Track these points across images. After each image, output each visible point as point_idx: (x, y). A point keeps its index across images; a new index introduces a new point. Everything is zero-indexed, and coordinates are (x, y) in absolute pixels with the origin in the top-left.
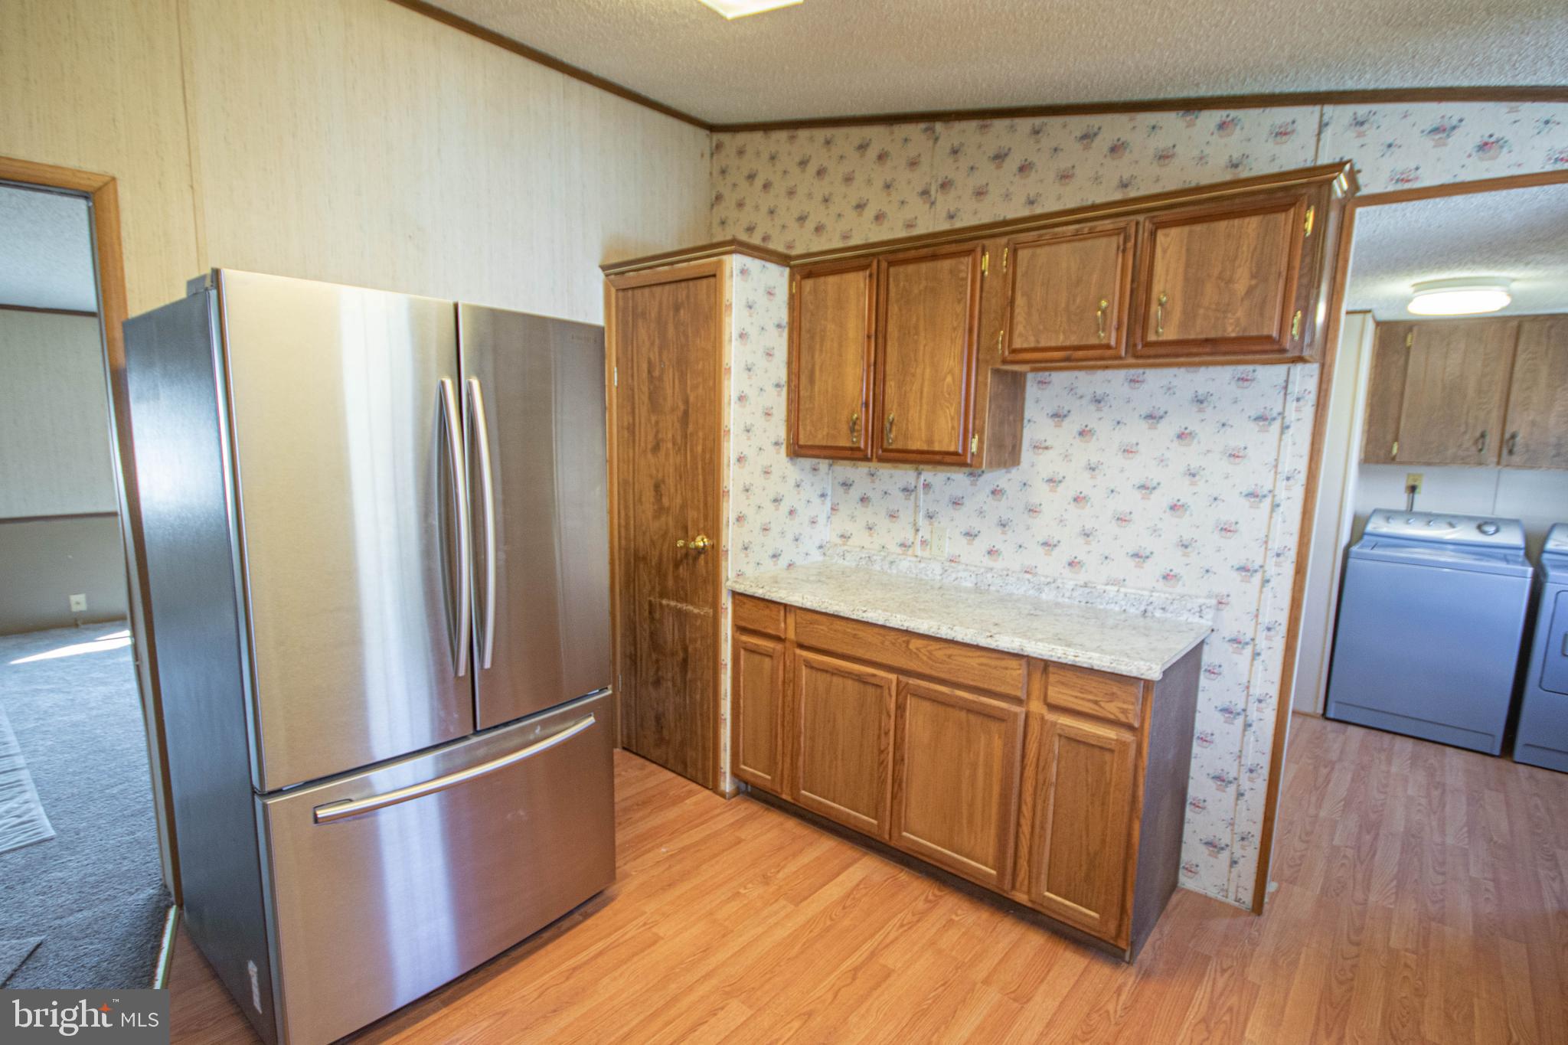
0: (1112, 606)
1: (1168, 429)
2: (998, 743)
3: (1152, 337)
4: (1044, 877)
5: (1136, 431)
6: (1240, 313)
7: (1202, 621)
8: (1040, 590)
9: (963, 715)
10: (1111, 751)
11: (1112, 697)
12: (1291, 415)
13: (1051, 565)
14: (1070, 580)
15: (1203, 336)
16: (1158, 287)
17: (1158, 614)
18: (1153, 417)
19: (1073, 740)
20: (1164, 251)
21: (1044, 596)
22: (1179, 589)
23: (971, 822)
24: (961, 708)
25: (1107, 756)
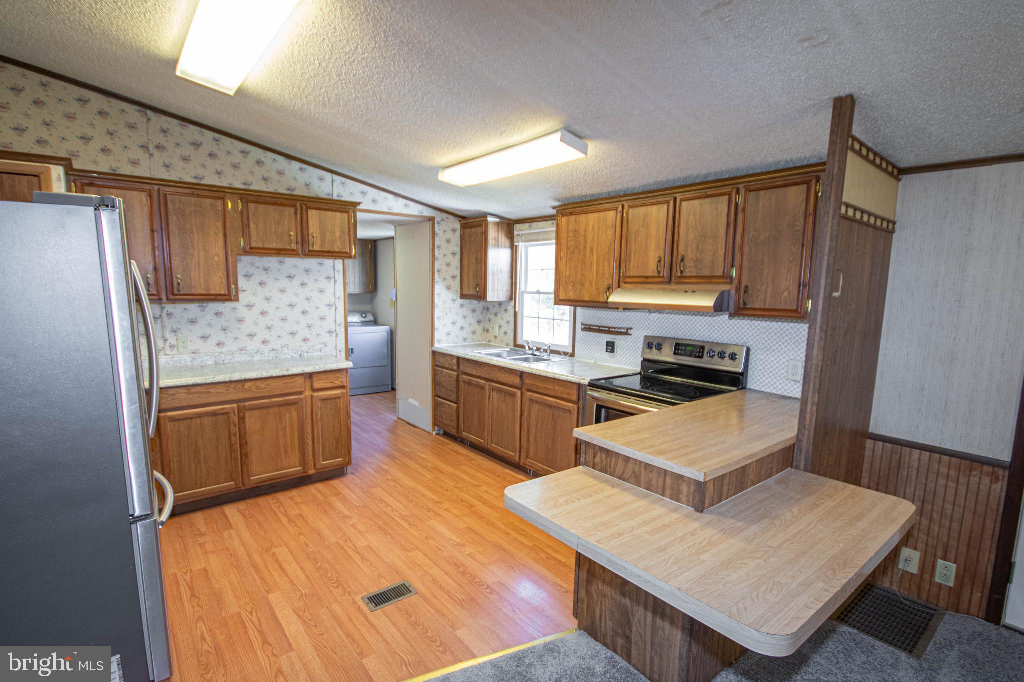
0: (287, 356)
1: (297, 281)
2: (295, 414)
3: (311, 249)
4: (321, 457)
5: (284, 283)
6: (339, 243)
7: (322, 354)
8: (253, 357)
9: (277, 409)
10: (339, 398)
11: (337, 378)
12: (337, 277)
13: (253, 345)
14: (266, 349)
15: (328, 250)
16: (311, 230)
17: (306, 355)
18: (291, 277)
19: (324, 400)
20: (312, 218)
21: (255, 359)
22: (310, 343)
23: (286, 453)
24: (275, 406)
25: (338, 400)
